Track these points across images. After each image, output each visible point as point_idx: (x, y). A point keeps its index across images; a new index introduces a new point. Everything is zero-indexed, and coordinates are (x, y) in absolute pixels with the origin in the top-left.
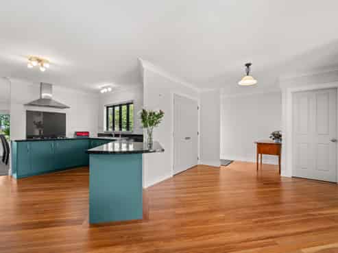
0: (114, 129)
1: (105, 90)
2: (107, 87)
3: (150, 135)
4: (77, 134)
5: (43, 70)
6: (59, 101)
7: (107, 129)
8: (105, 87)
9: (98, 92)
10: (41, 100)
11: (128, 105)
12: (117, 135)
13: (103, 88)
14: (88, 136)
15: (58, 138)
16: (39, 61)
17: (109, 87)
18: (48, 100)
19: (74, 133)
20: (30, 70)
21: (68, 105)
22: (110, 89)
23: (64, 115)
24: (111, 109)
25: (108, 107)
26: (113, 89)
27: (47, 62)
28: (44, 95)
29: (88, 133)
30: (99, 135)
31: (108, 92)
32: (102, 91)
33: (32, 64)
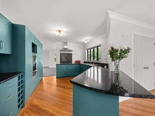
0: (90, 60)
1: (86, 41)
2: (87, 40)
4: (76, 62)
6: (69, 49)
7: (88, 60)
9: (83, 43)
10: (64, 49)
11: (97, 47)
12: (92, 63)
15: (69, 63)
16: (60, 31)
21: (72, 50)
22: (88, 40)
23: (71, 54)
25: (88, 50)
26: (90, 40)
27: (62, 31)
28: (65, 47)
29: (80, 61)
30: (85, 62)
31: (88, 42)
33: (57, 34)
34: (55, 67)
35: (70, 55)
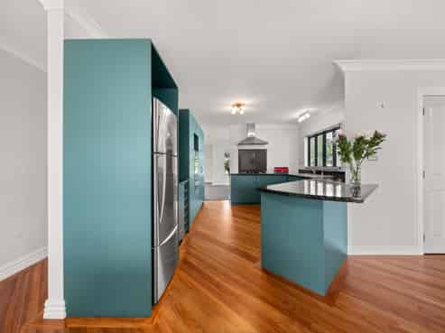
0: (316, 165)
1: (303, 118)
2: (304, 114)
3: (356, 174)
4: (278, 170)
5: (242, 113)
8: (302, 114)
9: (295, 122)
10: (248, 139)
11: (333, 130)
12: (319, 172)
13: (301, 116)
14: (287, 171)
15: (260, 173)
16: (239, 105)
17: (307, 112)
18: (252, 138)
19: (273, 168)
20: (233, 116)
21: (267, 141)
22: (308, 116)
23: (265, 151)
24: (313, 140)
25: (309, 138)
26: (312, 114)
27: (244, 105)
28: (250, 134)
29: (287, 168)
30: (300, 171)
31: (306, 119)
32: (300, 120)
33: (234, 110)
34: (227, 182)
35: (262, 154)
